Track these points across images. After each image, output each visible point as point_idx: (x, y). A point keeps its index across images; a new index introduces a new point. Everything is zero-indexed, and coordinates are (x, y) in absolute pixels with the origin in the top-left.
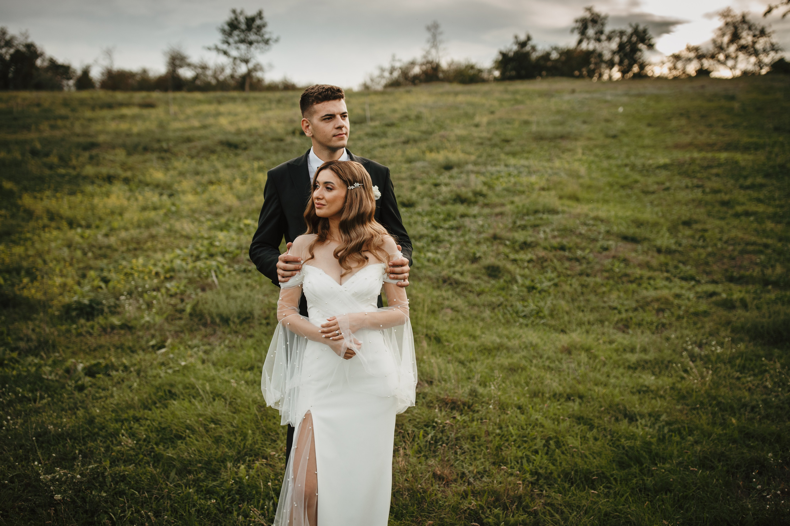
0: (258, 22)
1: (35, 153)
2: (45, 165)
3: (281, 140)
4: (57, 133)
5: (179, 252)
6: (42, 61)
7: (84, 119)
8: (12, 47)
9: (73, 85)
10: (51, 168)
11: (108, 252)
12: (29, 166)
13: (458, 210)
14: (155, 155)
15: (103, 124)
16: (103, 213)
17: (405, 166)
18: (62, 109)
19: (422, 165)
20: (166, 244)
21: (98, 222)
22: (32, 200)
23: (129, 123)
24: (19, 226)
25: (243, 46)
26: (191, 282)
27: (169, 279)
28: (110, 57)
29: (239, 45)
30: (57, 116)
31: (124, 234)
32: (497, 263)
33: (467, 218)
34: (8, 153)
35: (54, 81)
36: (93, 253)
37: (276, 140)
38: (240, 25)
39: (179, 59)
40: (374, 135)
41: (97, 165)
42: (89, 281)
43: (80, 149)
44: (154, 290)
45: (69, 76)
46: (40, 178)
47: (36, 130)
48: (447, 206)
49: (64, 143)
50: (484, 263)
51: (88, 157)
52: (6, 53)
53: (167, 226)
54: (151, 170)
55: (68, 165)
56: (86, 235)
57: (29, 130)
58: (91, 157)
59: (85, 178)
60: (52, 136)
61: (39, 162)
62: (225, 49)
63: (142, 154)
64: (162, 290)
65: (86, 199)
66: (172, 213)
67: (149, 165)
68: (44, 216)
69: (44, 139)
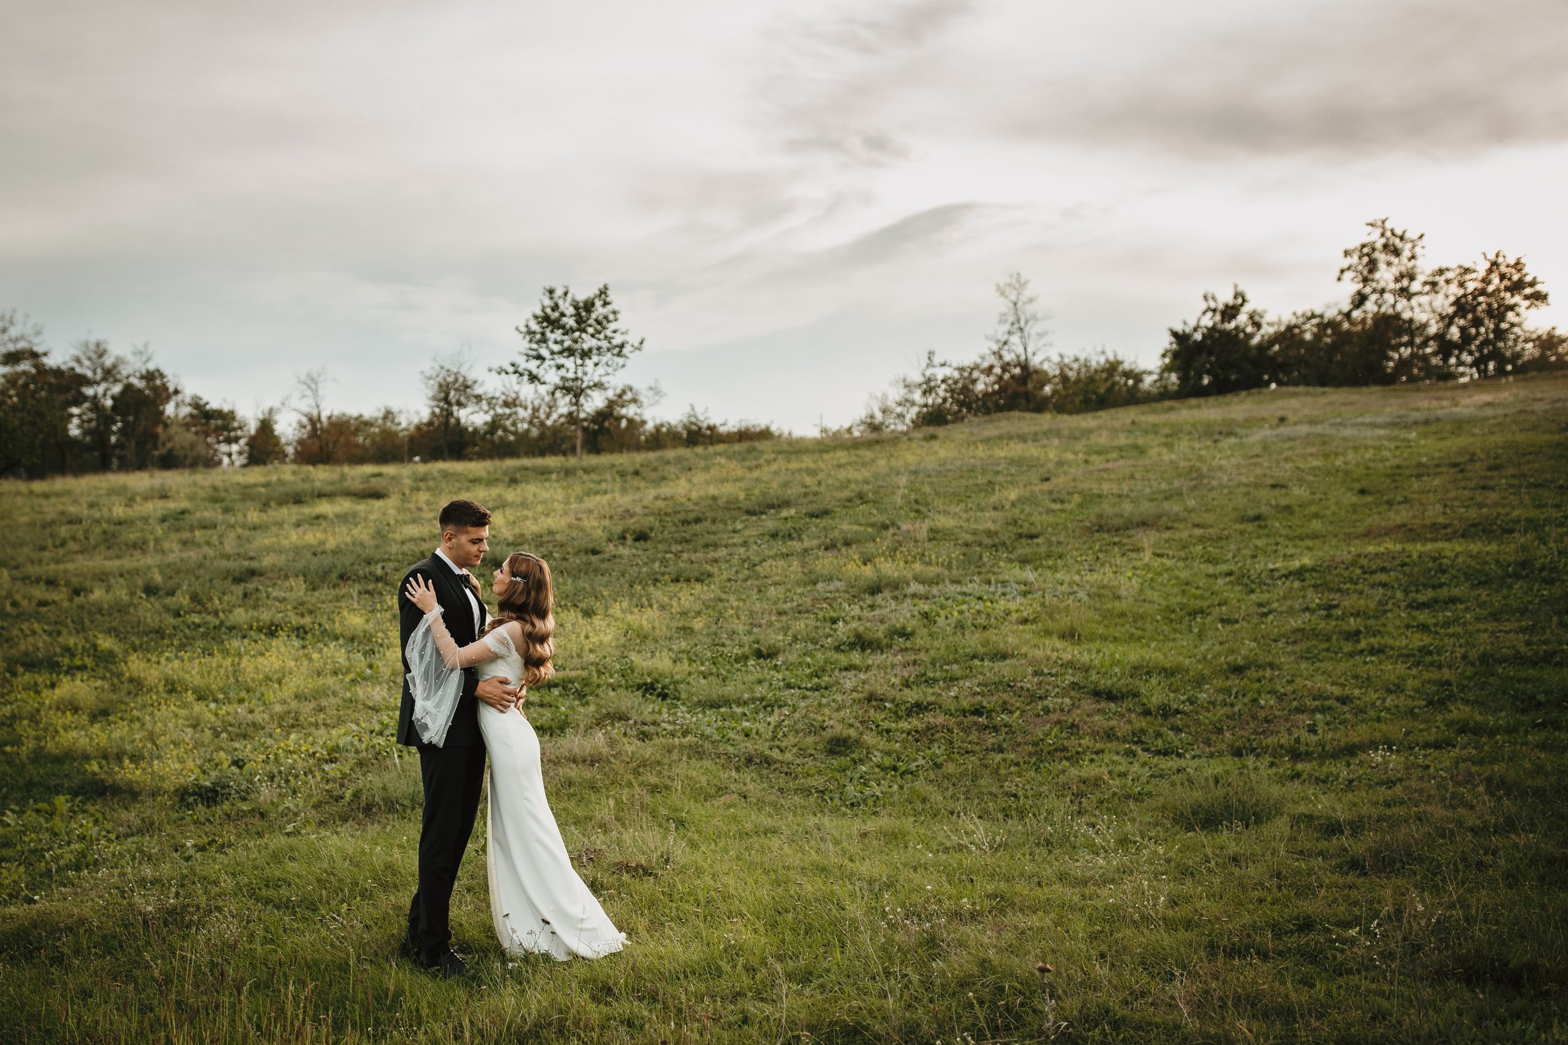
0: (599, 311)
1: (151, 590)
2: (167, 609)
3: (595, 552)
4: (193, 555)
5: (354, 727)
6: (177, 406)
7: (243, 526)
8: (116, 381)
9: (240, 453)
10: (177, 615)
11: (250, 731)
12: (141, 613)
13: (843, 659)
14: (357, 587)
15: (277, 536)
16: (253, 680)
17: (799, 590)
18: (206, 509)
19: (831, 588)
20: (339, 718)
21: (243, 694)
22: (143, 665)
23: (325, 531)
24: (122, 702)
25: (569, 363)
26: (361, 764)
27: (332, 761)
28: (315, 392)
29: (561, 360)
30: (196, 524)
31: (278, 708)
32: (845, 733)
33: (853, 672)
34: (108, 591)
35: (201, 450)
36: (229, 733)
37: (586, 552)
38: (564, 320)
39: (456, 390)
40: (774, 536)
41: (255, 607)
42: (217, 765)
43: (230, 580)
44: (305, 774)
45: (233, 434)
46: (157, 632)
47: (156, 550)
48: (829, 654)
49: (202, 571)
50: (828, 734)
51: (240, 594)
52: (105, 395)
53: (348, 695)
54: (345, 613)
55: (206, 610)
56: (222, 712)
57: (144, 551)
58: (245, 595)
59: (231, 628)
60: (182, 560)
61: (157, 605)
62: (535, 371)
63: (334, 586)
64: (317, 774)
65: (229, 661)
66: (365, 679)
67: (343, 604)
68: (161, 689)
69: (169, 566)
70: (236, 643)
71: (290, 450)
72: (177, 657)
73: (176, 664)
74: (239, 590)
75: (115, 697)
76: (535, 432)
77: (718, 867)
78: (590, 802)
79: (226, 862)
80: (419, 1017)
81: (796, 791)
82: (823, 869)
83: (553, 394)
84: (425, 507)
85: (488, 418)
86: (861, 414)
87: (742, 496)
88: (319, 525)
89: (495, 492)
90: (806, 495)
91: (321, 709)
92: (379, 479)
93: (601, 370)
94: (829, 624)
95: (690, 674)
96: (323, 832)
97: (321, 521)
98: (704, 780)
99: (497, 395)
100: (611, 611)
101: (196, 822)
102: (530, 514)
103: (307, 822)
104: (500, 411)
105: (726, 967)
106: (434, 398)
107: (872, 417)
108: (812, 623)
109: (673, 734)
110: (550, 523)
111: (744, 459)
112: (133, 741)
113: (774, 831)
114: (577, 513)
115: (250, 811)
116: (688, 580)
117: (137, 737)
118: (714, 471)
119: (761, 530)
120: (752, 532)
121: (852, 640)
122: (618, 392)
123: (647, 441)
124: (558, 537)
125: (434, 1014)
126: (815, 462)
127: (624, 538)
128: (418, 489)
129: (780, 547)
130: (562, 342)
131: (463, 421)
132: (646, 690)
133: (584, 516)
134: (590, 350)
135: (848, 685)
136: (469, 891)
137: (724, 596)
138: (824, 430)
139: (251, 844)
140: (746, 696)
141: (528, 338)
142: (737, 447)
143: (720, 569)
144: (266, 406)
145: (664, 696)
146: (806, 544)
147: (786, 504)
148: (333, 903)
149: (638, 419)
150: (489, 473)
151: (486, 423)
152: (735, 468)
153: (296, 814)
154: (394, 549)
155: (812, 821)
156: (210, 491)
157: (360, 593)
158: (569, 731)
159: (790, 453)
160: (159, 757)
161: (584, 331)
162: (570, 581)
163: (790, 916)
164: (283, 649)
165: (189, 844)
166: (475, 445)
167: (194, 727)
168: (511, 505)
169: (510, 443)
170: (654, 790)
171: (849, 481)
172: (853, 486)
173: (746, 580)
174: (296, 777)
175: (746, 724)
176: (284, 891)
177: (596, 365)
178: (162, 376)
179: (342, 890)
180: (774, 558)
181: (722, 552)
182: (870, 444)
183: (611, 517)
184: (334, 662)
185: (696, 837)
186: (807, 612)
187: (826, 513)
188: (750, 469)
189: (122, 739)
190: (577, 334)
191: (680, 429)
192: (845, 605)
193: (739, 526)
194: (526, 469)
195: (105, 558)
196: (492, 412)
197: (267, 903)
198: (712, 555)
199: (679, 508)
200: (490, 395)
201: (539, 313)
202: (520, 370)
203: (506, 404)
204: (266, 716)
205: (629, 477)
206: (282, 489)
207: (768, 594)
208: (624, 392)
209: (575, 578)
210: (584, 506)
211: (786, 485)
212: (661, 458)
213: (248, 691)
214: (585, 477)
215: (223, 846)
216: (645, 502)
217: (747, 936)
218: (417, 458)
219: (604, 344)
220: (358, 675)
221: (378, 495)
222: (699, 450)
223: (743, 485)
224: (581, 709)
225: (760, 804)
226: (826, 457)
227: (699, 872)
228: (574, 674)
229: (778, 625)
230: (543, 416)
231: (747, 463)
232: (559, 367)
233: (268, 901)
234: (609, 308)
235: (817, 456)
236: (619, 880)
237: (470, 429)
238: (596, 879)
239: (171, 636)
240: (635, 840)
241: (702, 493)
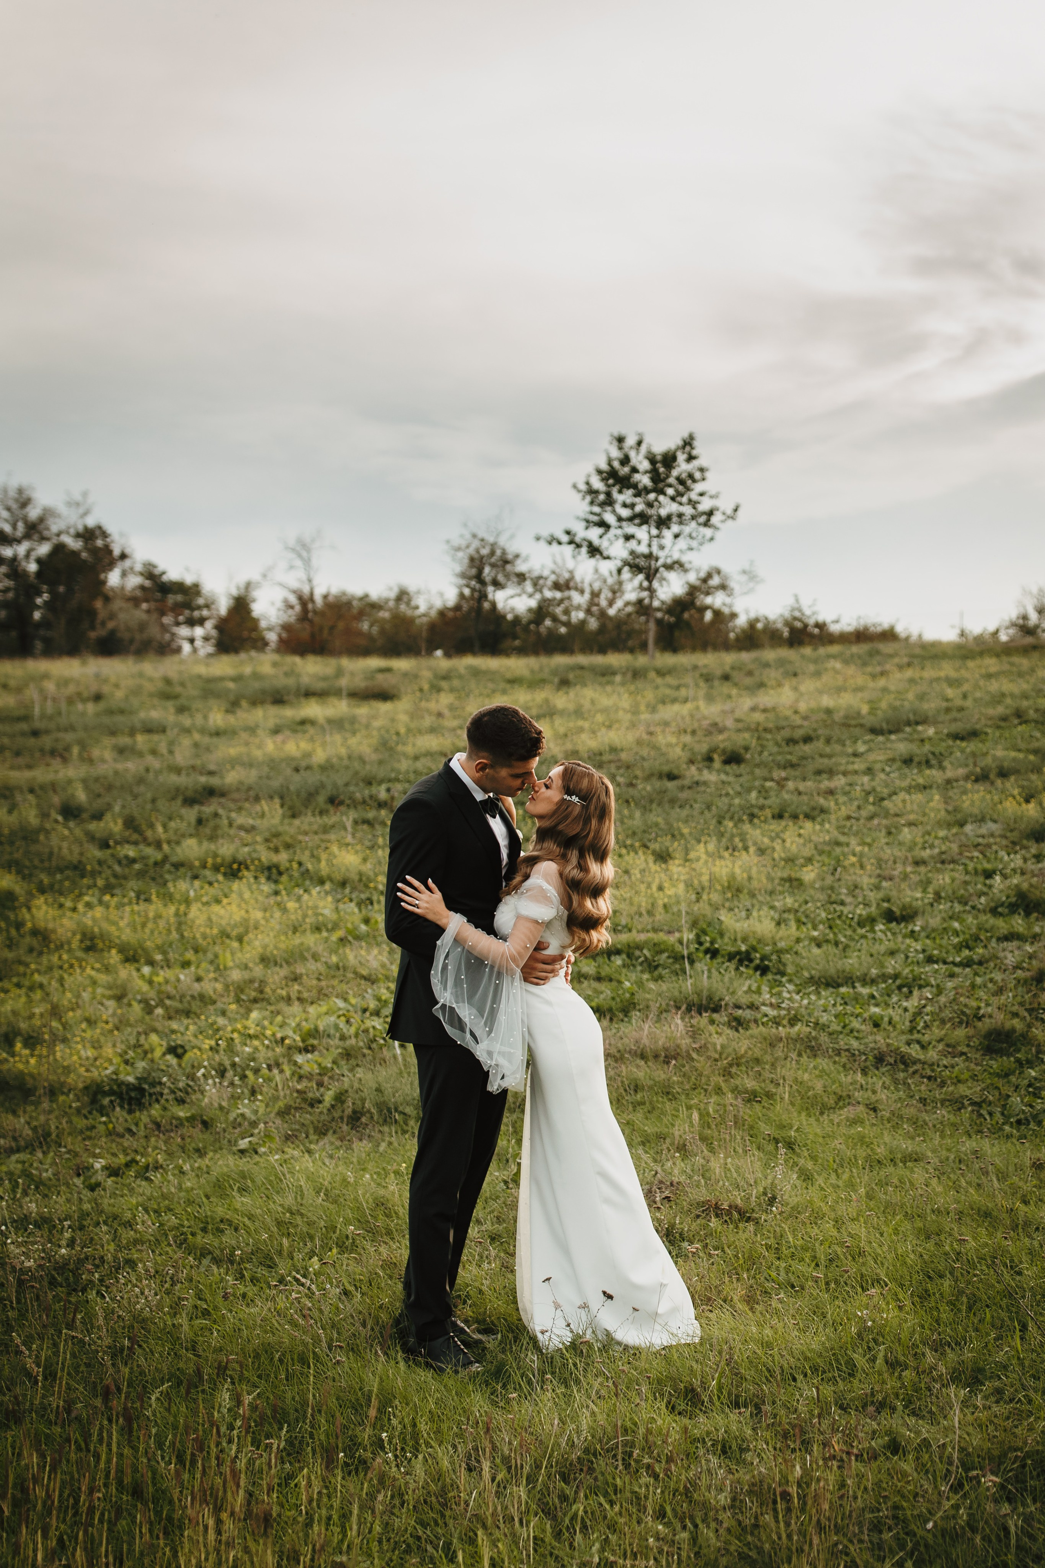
0: (682, 467)
1: (70, 812)
2: (91, 837)
3: (671, 777)
4: (131, 766)
5: (341, 1004)
6: (124, 574)
7: (203, 731)
8: (43, 539)
9: (206, 639)
10: (104, 845)
11: (195, 1006)
12: (54, 841)
13: (1002, 925)
14: (353, 815)
15: (247, 744)
16: (204, 936)
17: (942, 833)
18: (154, 707)
19: (983, 831)
20: (320, 990)
21: (190, 955)
22: (52, 912)
23: (312, 740)
24: (20, 962)
25: (642, 533)
26: (348, 1055)
27: (307, 1049)
28: (307, 562)
29: (631, 529)
30: (138, 725)
31: (236, 975)
32: (1008, 1025)
33: (1015, 943)
34: (10, 812)
35: (154, 631)
36: (167, 1008)
37: (660, 776)
38: (637, 477)
39: (493, 566)
40: (908, 761)
41: (212, 838)
42: (146, 1053)
43: (179, 801)
44: (269, 1068)
45: (196, 614)
46: (75, 868)
47: (82, 759)
48: (983, 918)
49: (142, 789)
50: (984, 1026)
51: (193, 820)
52: (27, 556)
53: (334, 959)
54: (335, 849)
55: (145, 840)
56: (159, 979)
57: (65, 760)
58: (200, 822)
59: (177, 866)
60: (116, 773)
61: (78, 832)
62: (596, 542)
63: (321, 813)
64: (286, 1067)
65: (172, 909)
66: (358, 938)
67: (332, 837)
68: (75, 944)
69: (97, 780)
70: (182, 886)
71: (272, 637)
72: (100, 902)
73: (99, 912)
74: (191, 814)
75: (10, 955)
76: (593, 624)
77: (842, 1210)
78: (664, 1113)
79: (148, 1192)
80: (416, 1436)
81: (943, 1102)
82: (987, 1214)
83: (619, 571)
84: (446, 712)
85: (533, 603)
86: (1013, 614)
87: (865, 709)
88: (305, 732)
89: (541, 695)
90: (948, 710)
91: (296, 978)
92: (388, 676)
93: (682, 543)
94: (981, 879)
95: (798, 941)
96: (292, 1152)
97: (308, 727)
98: (819, 1086)
99: (546, 573)
100: (692, 855)
101: (110, 1133)
102: (586, 725)
103: (268, 1136)
104: (548, 594)
105: (860, 1360)
106: (463, 575)
107: (1025, 617)
108: (960, 876)
109: (777, 1022)
110: (614, 737)
111: (865, 664)
112: (31, 1016)
113: (916, 1158)
114: (648, 725)
115: (188, 1119)
116: (795, 817)
117: (37, 1011)
118: (825, 678)
119: (890, 754)
120: (878, 757)
121: (1013, 900)
122: (703, 575)
123: (737, 639)
124: (624, 756)
125: (438, 1431)
126: (957, 670)
127: (709, 759)
128: (439, 690)
129: (916, 776)
130: (632, 506)
131: (500, 606)
132: (741, 962)
133: (658, 730)
134: (669, 517)
135: (1010, 960)
136: (492, 1239)
137: (842, 839)
138: (962, 634)
139: (187, 1167)
140: (874, 972)
141: (588, 498)
142: (855, 649)
143: (837, 804)
144: (241, 579)
145: (763, 970)
146: (950, 774)
147: (923, 720)
148: (298, 1256)
149: (726, 610)
150: (532, 671)
151: (530, 610)
152: (855, 675)
153: (254, 1124)
154: (404, 765)
155: (968, 1145)
156: (160, 685)
157: (356, 822)
158: (635, 1015)
159: (923, 658)
160: (65, 1040)
161: (662, 492)
162: (638, 814)
163: (947, 1283)
164: (247, 895)
165: (97, 1166)
166: (515, 637)
167: (119, 998)
168: (562, 713)
169: (560, 637)
170: (752, 1097)
171: (1003, 695)
172: (1008, 701)
173: (871, 818)
174: (257, 1071)
175: (875, 1010)
176: (229, 1238)
177: (676, 536)
178: (105, 535)
179: (312, 1238)
180: (909, 790)
181: (839, 782)
182: (1026, 651)
183: (694, 732)
184: (317, 915)
185: (810, 1165)
186: (953, 861)
187: (974, 734)
188: (874, 676)
189: (14, 1013)
190: (652, 496)
191: (779, 625)
192: (1002, 854)
193: (861, 748)
194: (582, 668)
195: (12, 768)
196: (538, 596)
197: (203, 1255)
198: (826, 784)
199: (784, 723)
200: (536, 574)
201: (604, 466)
202: (578, 539)
203: (557, 586)
204: (219, 986)
205: (716, 683)
206: (257, 685)
207: (900, 838)
208: (709, 576)
209: (645, 810)
210: (657, 717)
211: (921, 697)
212: (756, 660)
213: (196, 951)
214: (659, 681)
215: (147, 1168)
216: (738, 714)
217: (890, 1314)
218: (439, 653)
219: (688, 510)
220: (349, 932)
221: (384, 696)
222: (807, 651)
223: (866, 695)
224: (652, 985)
225: (896, 1121)
226: (971, 664)
227: (817, 1217)
228: (642, 937)
229: (915, 878)
230: (603, 603)
231: (869, 669)
232: (628, 538)
233: (204, 1253)
234: (695, 463)
235: (958, 663)
236: (705, 1227)
237: (510, 617)
238: (672, 1226)
239: (94, 874)
240: (726, 1169)
241: (813, 704)
